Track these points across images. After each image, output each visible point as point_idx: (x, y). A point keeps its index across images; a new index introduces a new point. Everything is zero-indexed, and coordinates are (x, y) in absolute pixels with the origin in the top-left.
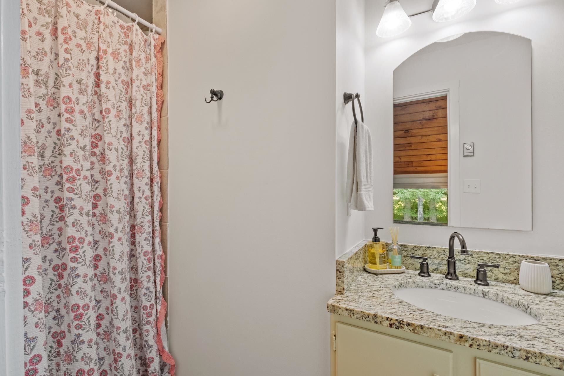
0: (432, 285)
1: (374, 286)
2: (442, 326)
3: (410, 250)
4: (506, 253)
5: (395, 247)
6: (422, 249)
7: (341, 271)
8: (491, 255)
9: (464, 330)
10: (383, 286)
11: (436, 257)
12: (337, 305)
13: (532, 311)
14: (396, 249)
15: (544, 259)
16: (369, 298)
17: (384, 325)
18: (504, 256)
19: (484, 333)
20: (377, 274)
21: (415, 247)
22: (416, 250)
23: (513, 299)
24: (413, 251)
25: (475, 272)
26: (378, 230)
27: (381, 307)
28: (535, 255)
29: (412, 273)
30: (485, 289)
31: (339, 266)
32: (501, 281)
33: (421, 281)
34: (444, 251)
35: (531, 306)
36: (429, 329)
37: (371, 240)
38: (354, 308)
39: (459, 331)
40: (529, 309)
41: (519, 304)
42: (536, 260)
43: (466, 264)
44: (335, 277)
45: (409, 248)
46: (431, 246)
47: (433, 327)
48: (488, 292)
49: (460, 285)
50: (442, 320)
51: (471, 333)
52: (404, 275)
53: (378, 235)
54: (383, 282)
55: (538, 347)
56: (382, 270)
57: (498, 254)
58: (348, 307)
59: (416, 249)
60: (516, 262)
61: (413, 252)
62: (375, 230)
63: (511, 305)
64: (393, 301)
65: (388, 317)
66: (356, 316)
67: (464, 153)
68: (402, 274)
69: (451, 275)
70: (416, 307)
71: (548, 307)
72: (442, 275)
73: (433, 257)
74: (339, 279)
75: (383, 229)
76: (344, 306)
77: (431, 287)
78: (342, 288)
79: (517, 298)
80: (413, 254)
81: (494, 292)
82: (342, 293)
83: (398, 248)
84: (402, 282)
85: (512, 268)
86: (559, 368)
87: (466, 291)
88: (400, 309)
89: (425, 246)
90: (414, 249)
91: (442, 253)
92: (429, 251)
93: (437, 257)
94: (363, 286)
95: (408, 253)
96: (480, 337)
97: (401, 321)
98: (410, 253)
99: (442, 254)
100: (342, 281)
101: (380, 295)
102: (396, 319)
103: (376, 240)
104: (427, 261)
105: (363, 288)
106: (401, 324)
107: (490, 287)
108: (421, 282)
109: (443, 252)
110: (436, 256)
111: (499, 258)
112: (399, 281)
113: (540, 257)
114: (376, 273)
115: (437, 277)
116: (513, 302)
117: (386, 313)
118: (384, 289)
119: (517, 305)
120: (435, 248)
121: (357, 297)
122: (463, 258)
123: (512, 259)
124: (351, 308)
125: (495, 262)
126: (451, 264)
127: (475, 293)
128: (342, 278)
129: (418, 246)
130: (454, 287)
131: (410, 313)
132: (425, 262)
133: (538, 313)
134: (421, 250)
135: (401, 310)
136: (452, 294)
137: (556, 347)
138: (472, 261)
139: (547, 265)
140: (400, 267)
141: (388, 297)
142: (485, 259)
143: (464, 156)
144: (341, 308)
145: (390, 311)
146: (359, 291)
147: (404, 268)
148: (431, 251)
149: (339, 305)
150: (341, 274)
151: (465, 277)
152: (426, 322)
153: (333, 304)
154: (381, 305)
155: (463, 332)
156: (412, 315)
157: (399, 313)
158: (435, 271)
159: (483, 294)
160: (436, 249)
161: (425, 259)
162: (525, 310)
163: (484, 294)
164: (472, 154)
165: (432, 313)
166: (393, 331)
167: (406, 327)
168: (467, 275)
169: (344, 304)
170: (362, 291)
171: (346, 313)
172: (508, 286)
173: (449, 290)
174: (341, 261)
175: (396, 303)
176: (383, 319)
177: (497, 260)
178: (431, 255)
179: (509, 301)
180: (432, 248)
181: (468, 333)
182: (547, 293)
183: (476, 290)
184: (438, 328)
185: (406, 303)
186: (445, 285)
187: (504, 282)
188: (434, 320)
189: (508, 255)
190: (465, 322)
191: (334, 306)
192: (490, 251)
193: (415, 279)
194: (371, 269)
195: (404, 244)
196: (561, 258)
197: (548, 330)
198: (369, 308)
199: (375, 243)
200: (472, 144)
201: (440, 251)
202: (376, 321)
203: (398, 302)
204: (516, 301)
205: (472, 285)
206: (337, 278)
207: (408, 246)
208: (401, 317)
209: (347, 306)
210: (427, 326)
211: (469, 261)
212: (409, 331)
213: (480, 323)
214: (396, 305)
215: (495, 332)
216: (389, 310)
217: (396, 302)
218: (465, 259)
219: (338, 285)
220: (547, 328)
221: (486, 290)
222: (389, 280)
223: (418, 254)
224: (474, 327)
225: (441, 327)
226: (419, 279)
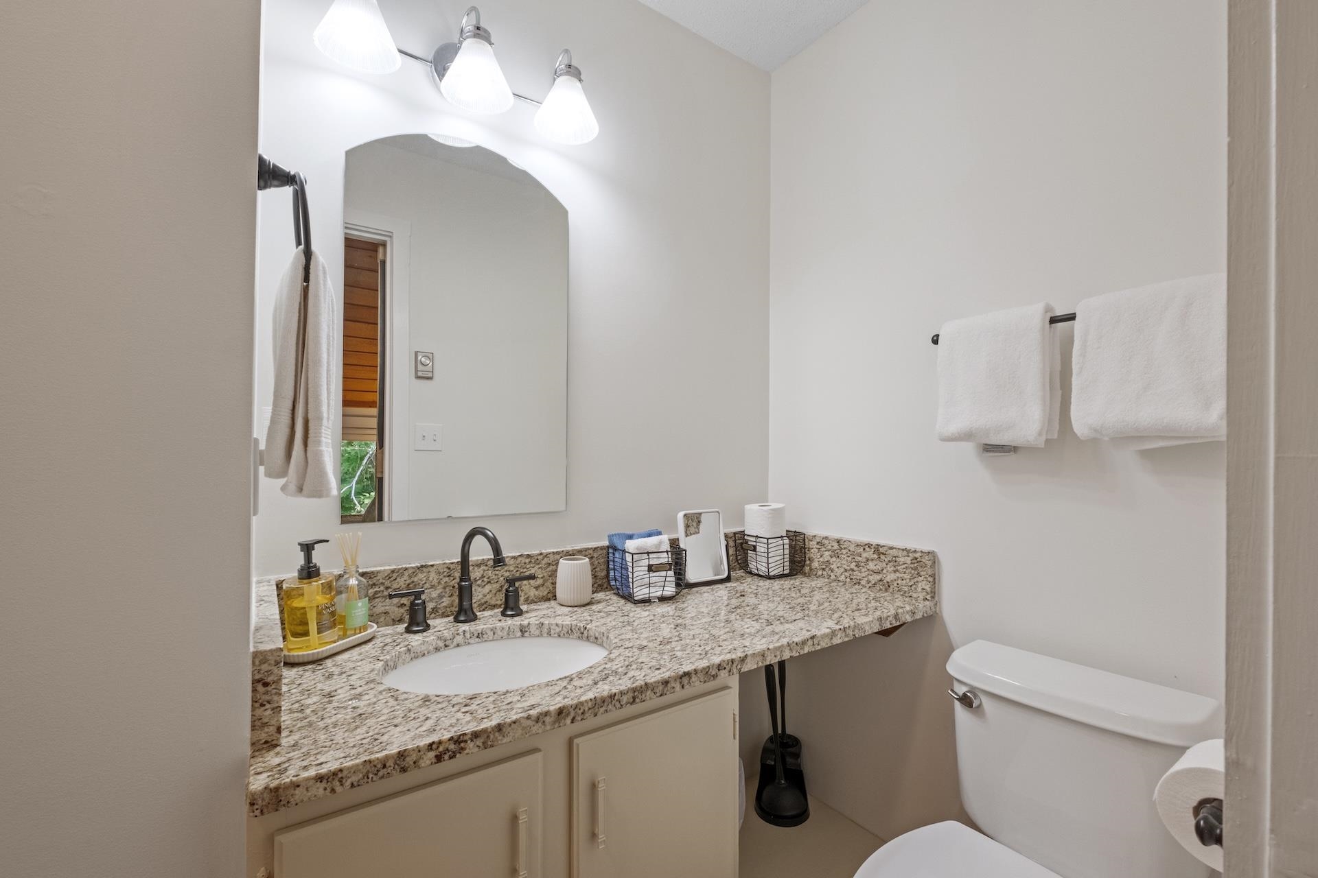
0: (441, 644)
1: (339, 691)
2: (528, 708)
3: (381, 581)
4: (538, 552)
5: (353, 582)
6: (406, 573)
7: (269, 679)
8: (520, 559)
9: (559, 699)
10: (359, 683)
11: (434, 585)
12: (288, 780)
13: (591, 633)
14: (354, 585)
15: (580, 552)
16: (354, 724)
17: (423, 765)
18: (536, 558)
19: (582, 690)
20: (317, 661)
21: (393, 571)
22: (396, 579)
23: (564, 623)
24: (387, 583)
25: (502, 596)
26: (315, 545)
27: (398, 729)
28: (569, 548)
29: (389, 632)
30: (522, 620)
31: (265, 667)
32: (533, 602)
33: (420, 642)
34: (449, 569)
35: (588, 627)
36: (513, 725)
37: (296, 574)
38: (342, 763)
39: (554, 705)
40: (586, 632)
41: (573, 629)
42: (571, 555)
43: (485, 585)
44: (249, 703)
45: (378, 578)
46: (424, 564)
47: (518, 717)
48: (529, 624)
49: (485, 626)
50: (519, 698)
51: (570, 699)
52: (378, 642)
53: (314, 561)
54: (349, 673)
55: (641, 677)
56: (328, 647)
57: (528, 556)
58: (324, 770)
59: (395, 575)
60: (549, 564)
61: (389, 585)
62: (308, 548)
63: (562, 635)
64: (408, 704)
65: (431, 741)
66: (348, 783)
67: (416, 371)
68: (373, 643)
69: (466, 613)
70: (463, 696)
71: (603, 621)
72: (446, 619)
73: (429, 587)
74: (262, 705)
75: (327, 541)
76: (312, 772)
77: (437, 649)
78: (272, 729)
79: (567, 621)
80: (387, 588)
81: (537, 622)
82: (274, 742)
83: (360, 581)
84: (388, 657)
85: (545, 574)
86: (661, 695)
87: (496, 635)
88: (438, 713)
89: (413, 565)
90: (390, 578)
91: (445, 574)
92: (421, 576)
93: (436, 584)
94: (310, 701)
95: (377, 589)
96: (583, 699)
97: (461, 735)
98: (382, 588)
99: (444, 577)
100: (273, 709)
101: (369, 705)
102: (449, 736)
103: (309, 572)
104: (423, 597)
105: (315, 706)
106: (460, 743)
107: (527, 615)
108: (421, 644)
109: (448, 571)
110: (435, 582)
111: (530, 562)
112: (381, 659)
113: (576, 550)
114: (315, 658)
115: (440, 625)
116: (564, 628)
117: (421, 736)
118: (365, 687)
119: (570, 631)
120: (432, 566)
121: (322, 737)
122: (480, 576)
123: (546, 560)
124: (332, 769)
125: (525, 570)
126: (464, 592)
127: (510, 634)
128: (276, 698)
129: (399, 569)
130: (476, 635)
131: (463, 713)
132: (420, 599)
133: (600, 633)
134: (406, 577)
135: (442, 715)
136: (477, 648)
137: (650, 668)
138: (494, 577)
139: (587, 560)
140: (365, 628)
141: (392, 702)
142: (512, 568)
143: (418, 377)
144: (302, 784)
145: (424, 728)
146: (314, 718)
147: (373, 627)
148: (425, 574)
149: (295, 779)
150: (269, 688)
151: (484, 610)
152: (502, 715)
153: (272, 786)
154: (396, 726)
155: (561, 703)
156: (467, 714)
157: (446, 722)
158: (433, 615)
159: (521, 631)
160: (435, 567)
161: (418, 595)
162: (580, 635)
163: (523, 630)
164: (430, 375)
165: (495, 693)
166: (448, 766)
167: (471, 744)
168: (485, 605)
169: (305, 768)
170: (320, 714)
171: (319, 790)
172: (543, 607)
173: (469, 643)
174: (271, 651)
175: (420, 706)
176: (422, 753)
177: (528, 567)
178: (425, 583)
179: (558, 630)
180: (426, 566)
181: (566, 700)
182: (586, 602)
183: (511, 628)
184: (524, 715)
185: (437, 698)
186: (462, 636)
187: (536, 602)
188: (508, 704)
189: (541, 554)
190: (547, 685)
191: (277, 789)
192: (516, 553)
193: (407, 643)
194: (295, 653)
195: (368, 570)
196: (595, 546)
197: (627, 650)
198: (374, 743)
199: (305, 581)
200: (431, 356)
201: (441, 571)
202: (402, 768)
203: (420, 702)
204: (568, 625)
205: (503, 621)
206: (257, 705)
207: (378, 572)
208: (455, 729)
209: (318, 767)
210: (508, 720)
211: (488, 578)
212: (477, 749)
213: (565, 678)
214: (424, 711)
215: (590, 682)
216: (421, 726)
217: (417, 704)
218: (483, 576)
219: (257, 724)
220: (625, 648)
221: (525, 622)
222: (358, 664)
223: (398, 587)
224: (565, 688)
225: (529, 712)
226: (416, 640)
